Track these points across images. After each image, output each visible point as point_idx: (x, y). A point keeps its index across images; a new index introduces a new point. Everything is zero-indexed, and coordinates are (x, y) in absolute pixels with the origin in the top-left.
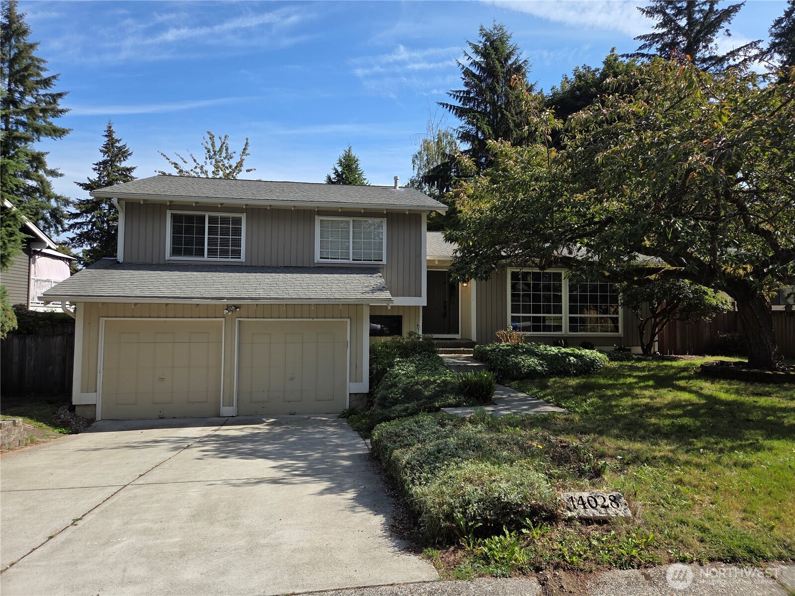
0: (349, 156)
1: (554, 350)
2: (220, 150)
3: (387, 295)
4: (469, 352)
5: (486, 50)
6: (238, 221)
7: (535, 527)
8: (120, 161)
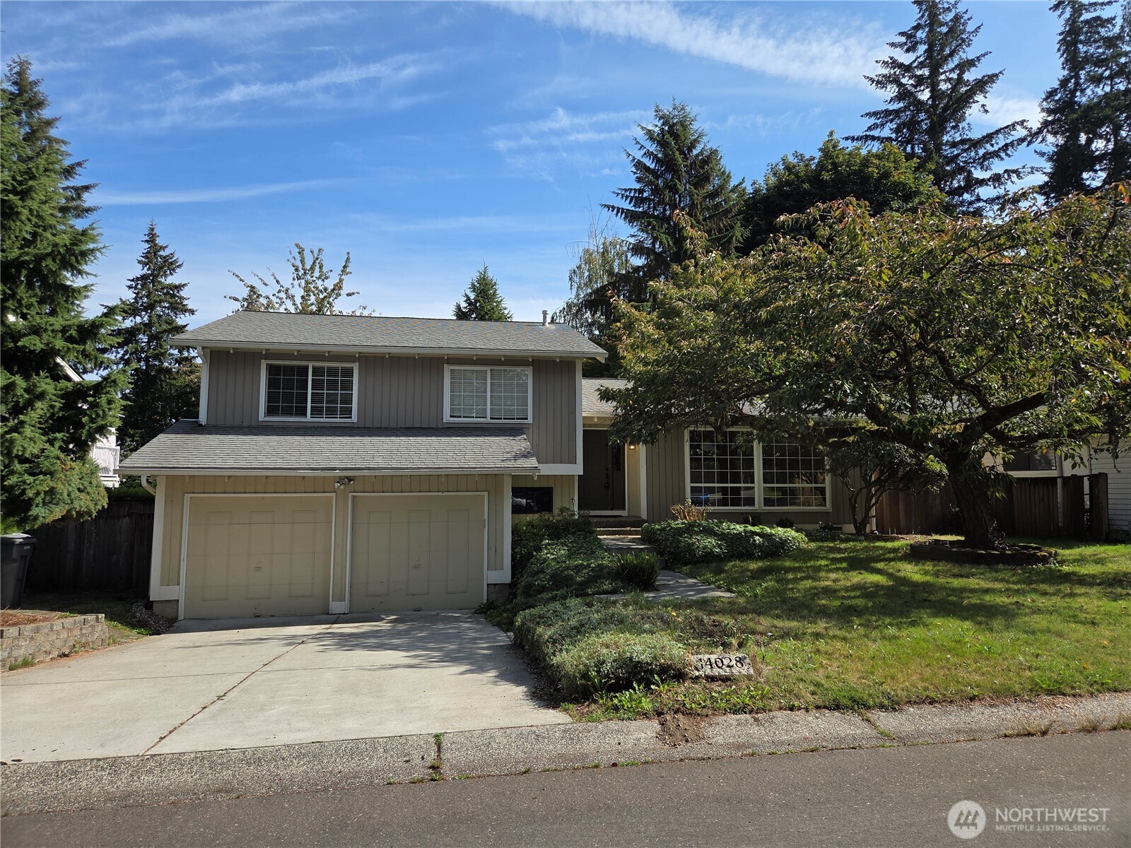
0: (484, 279)
1: (739, 528)
2: (312, 268)
3: (532, 462)
4: (636, 533)
5: (663, 136)
6: (349, 373)
7: (662, 683)
8: (166, 276)
